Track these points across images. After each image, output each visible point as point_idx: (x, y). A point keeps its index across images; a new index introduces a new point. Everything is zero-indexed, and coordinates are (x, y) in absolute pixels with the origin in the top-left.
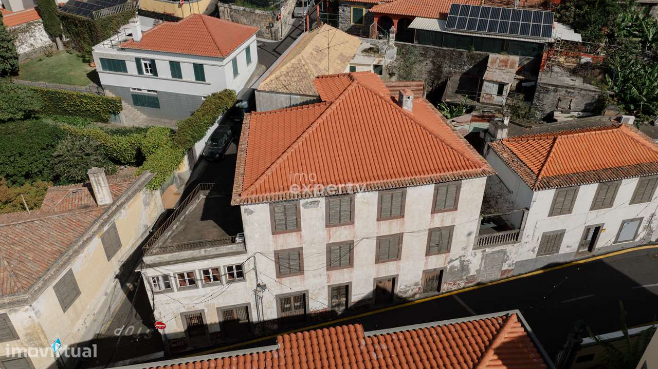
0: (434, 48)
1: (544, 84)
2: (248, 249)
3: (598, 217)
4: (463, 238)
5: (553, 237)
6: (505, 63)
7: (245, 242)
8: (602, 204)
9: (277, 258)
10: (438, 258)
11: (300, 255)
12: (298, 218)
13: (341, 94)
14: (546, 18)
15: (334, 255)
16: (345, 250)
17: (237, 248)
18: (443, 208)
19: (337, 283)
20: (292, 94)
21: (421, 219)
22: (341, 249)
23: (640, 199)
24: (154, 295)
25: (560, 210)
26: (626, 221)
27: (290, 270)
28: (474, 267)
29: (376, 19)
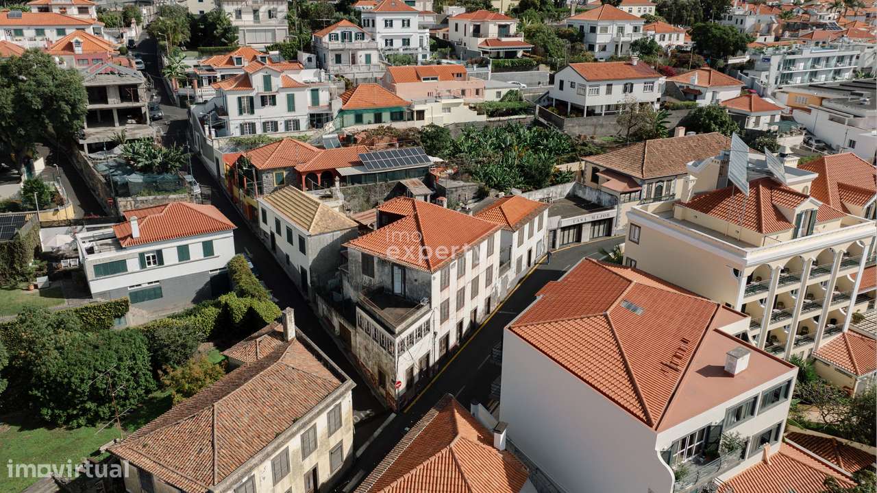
0: (362, 186)
1: (450, 188)
2: (432, 306)
3: (531, 243)
4: (496, 272)
5: (519, 261)
6: (414, 183)
7: (430, 302)
8: (531, 235)
9: (441, 309)
10: (489, 288)
11: (448, 303)
12: (449, 277)
13: (415, 209)
14: (419, 151)
15: (459, 299)
16: (462, 294)
17: (426, 308)
18: (490, 252)
19: (459, 320)
20: (335, 231)
21: (484, 263)
22: (461, 294)
23: (540, 228)
24: (398, 357)
25: (520, 243)
26: (538, 243)
27: (445, 317)
28: (499, 290)
29: (304, 177)
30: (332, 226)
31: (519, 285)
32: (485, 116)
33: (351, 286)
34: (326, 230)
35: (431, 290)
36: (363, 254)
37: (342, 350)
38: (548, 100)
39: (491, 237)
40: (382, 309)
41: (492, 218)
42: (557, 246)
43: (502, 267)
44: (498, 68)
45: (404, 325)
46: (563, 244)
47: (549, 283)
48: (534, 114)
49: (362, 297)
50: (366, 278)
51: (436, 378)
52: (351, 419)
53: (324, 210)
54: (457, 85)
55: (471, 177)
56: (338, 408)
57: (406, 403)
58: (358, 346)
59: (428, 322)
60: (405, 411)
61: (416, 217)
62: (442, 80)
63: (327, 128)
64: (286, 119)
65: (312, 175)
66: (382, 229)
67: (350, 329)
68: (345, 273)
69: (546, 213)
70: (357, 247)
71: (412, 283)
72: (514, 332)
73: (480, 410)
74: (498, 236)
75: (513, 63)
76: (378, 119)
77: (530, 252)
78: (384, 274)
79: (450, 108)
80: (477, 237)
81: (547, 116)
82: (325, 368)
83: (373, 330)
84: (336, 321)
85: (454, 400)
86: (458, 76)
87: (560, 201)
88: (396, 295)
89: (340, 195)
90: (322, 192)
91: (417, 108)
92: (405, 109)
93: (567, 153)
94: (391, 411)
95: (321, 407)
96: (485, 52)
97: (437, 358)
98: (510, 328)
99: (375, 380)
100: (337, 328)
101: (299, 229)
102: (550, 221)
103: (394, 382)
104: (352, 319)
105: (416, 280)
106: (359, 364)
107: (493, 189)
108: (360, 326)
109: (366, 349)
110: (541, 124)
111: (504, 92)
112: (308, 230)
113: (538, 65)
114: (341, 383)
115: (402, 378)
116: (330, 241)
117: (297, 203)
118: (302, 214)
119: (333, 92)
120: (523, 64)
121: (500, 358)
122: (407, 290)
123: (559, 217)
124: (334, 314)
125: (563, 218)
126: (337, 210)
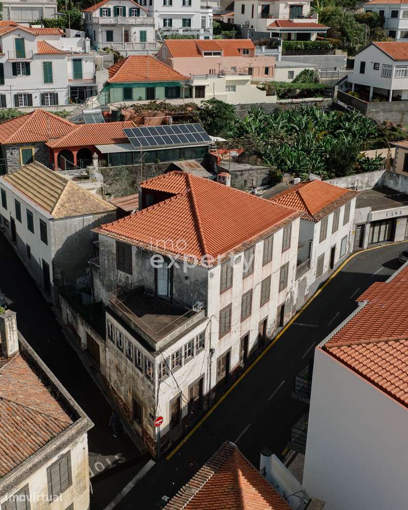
0: (127, 167)
1: (234, 171)
2: (208, 313)
3: (334, 239)
4: (292, 272)
5: (321, 261)
6: (190, 165)
7: (205, 308)
8: (335, 228)
9: (220, 317)
10: (283, 293)
11: (230, 311)
12: (232, 275)
13: (188, 185)
14: (198, 128)
15: (245, 305)
16: (249, 299)
17: (201, 315)
18: (286, 247)
19: (244, 334)
20: (86, 215)
21: (278, 260)
22: (247, 299)
23: (346, 221)
24: (159, 384)
25: (323, 237)
26: (343, 240)
27: (225, 329)
28: (295, 297)
29: (56, 155)
30: (82, 209)
31: (320, 290)
32: (276, 97)
33: (103, 285)
34: (74, 214)
35: (207, 292)
36: (118, 243)
37: (88, 369)
38: (346, 86)
39: (288, 226)
40: (140, 315)
41: (287, 203)
42: (365, 245)
43: (299, 266)
44: (289, 51)
45: (168, 338)
46: (372, 243)
47: (374, 285)
48: (332, 97)
49: (114, 299)
50: (122, 274)
51: (212, 411)
52: (87, 473)
53: (73, 189)
54: (243, 62)
55: (259, 160)
56: (64, 460)
57: (169, 445)
58: (108, 365)
59: (202, 335)
60: (168, 458)
61: (190, 196)
62: (226, 55)
63: (89, 103)
64: (43, 91)
65: (66, 152)
66: (144, 211)
67: (99, 342)
68: (97, 269)
69: (353, 202)
70: (110, 235)
71: (181, 282)
72: (331, 354)
73: (274, 465)
74: (296, 225)
75: (306, 45)
76: (150, 94)
77: (333, 250)
78: (145, 270)
79: (235, 87)
80: (269, 225)
81: (348, 100)
82: (52, 398)
83: (127, 343)
84: (83, 331)
85: (237, 453)
86: (244, 53)
87: (367, 192)
88: (161, 298)
89: (99, 176)
90: (76, 173)
91: (196, 83)
92: (182, 84)
93: (373, 138)
94: (149, 456)
95: (36, 459)
96: (275, 35)
97: (214, 384)
98: (324, 348)
99: (129, 411)
100: (84, 340)
101: (41, 212)
102: (357, 214)
103: (153, 417)
104: (100, 328)
105: (187, 278)
106: (108, 388)
107: (286, 174)
108: (111, 338)
109: (118, 369)
110: (341, 108)
111: (297, 72)
112: (51, 213)
113: (333, 48)
114: (71, 422)
115: (164, 412)
116: (79, 228)
117: (42, 181)
118: (45, 194)
119: (99, 64)
120: (317, 47)
121: (307, 392)
122: (174, 292)
123: (369, 209)
124: (79, 321)
125: (373, 210)
126: (93, 192)
